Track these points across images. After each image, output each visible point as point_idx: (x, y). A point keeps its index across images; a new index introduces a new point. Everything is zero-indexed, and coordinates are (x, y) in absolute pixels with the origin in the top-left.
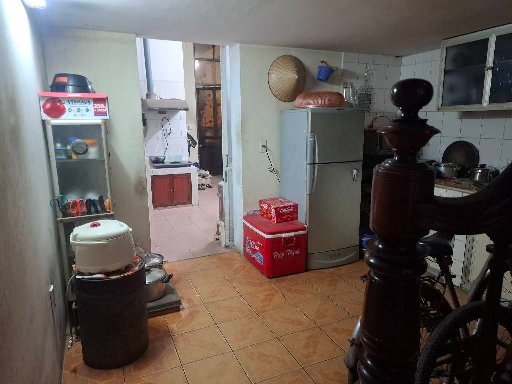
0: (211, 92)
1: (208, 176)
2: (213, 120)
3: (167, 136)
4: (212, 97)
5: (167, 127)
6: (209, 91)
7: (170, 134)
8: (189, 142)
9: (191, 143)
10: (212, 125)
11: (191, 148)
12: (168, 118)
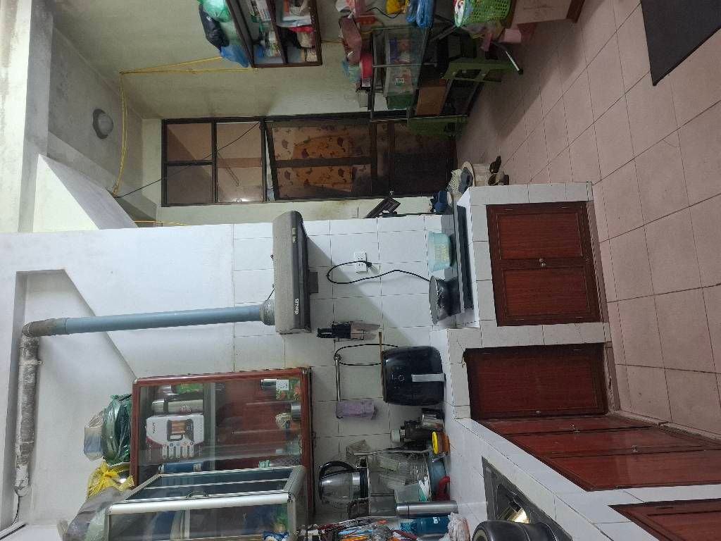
0: (281, 171)
1: (466, 170)
2: (336, 169)
3: (375, 271)
4: (289, 170)
5: (352, 271)
6: (279, 176)
7: (369, 265)
8: (385, 215)
9: (387, 209)
10: (346, 169)
11: (398, 211)
12: (326, 270)
